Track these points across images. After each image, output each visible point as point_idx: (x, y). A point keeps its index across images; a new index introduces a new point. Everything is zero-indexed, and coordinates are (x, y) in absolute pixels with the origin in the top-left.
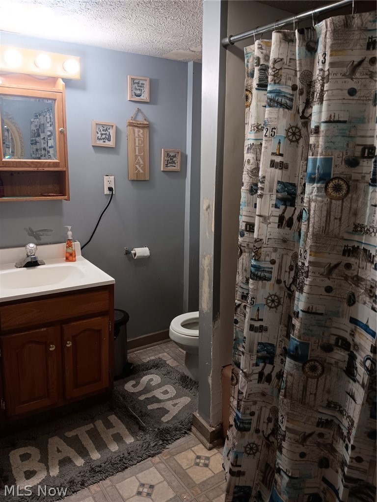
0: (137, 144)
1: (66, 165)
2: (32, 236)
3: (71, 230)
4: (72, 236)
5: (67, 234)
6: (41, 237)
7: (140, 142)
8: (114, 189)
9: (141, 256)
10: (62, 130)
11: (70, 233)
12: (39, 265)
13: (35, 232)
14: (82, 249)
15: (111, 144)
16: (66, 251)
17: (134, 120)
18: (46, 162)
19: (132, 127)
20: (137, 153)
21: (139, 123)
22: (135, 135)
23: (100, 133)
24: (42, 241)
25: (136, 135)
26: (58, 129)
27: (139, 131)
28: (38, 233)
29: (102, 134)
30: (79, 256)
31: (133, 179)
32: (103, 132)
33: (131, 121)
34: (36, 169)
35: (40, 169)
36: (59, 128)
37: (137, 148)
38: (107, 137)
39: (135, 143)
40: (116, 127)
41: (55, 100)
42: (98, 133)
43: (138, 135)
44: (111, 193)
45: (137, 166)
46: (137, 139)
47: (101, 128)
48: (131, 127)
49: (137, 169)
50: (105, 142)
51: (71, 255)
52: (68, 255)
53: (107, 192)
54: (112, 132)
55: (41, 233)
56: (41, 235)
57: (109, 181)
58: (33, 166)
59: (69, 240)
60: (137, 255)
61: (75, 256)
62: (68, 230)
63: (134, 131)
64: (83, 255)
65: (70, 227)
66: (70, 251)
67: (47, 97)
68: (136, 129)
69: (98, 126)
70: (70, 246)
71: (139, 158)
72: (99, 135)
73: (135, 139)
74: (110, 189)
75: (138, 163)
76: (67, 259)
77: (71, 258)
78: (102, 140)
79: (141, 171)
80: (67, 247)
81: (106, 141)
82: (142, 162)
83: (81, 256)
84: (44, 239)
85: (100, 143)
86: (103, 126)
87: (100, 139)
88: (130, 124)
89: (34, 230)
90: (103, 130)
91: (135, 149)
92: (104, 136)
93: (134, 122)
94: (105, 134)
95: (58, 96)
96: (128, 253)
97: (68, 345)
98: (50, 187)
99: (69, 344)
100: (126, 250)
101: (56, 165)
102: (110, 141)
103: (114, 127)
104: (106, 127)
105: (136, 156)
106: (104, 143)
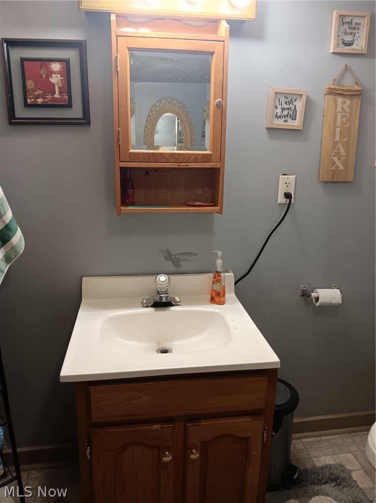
0: (339, 124)
1: (221, 159)
2: (169, 260)
3: (222, 258)
4: (223, 266)
5: (215, 262)
6: (181, 262)
7: (344, 120)
8: (293, 196)
9: (327, 303)
10: (220, 101)
11: (219, 262)
12: (173, 305)
13: (175, 255)
14: (236, 283)
15: (296, 124)
16: (212, 287)
17: (338, 84)
18: (193, 154)
19: (333, 96)
20: (337, 139)
21: (344, 88)
22: (336, 109)
23: (279, 107)
24: (182, 269)
25: (339, 109)
26: (213, 101)
27: (344, 103)
28: (177, 257)
29: (283, 109)
30: (230, 295)
31: (326, 180)
32: (285, 106)
33: (333, 87)
34: (176, 165)
35: (183, 165)
36: (215, 99)
37: (338, 130)
38: (291, 112)
39: (335, 122)
40: (307, 96)
41: (212, 54)
42: (277, 108)
43: (342, 108)
44: (288, 202)
45: (335, 159)
46: (339, 116)
47: (283, 100)
48: (331, 97)
49: (334, 163)
50: (286, 121)
51: (218, 294)
52: (214, 294)
53: (281, 199)
54: (300, 105)
55: (182, 257)
56: (182, 261)
57: (286, 183)
58: (172, 160)
59: (217, 272)
60: (320, 300)
61: (224, 295)
62: (217, 257)
63: (336, 102)
64: (236, 293)
65: (220, 253)
66: (217, 287)
67: (200, 49)
68: (340, 100)
69: (279, 96)
70: (218, 282)
71: (340, 145)
72: (279, 111)
73: (336, 116)
74: (288, 196)
75: (338, 155)
76: (213, 300)
77: (217, 299)
78: (283, 119)
79: (341, 167)
80: (213, 282)
81: (289, 120)
82: (343, 153)
83: (233, 294)
84: (185, 266)
85: (279, 123)
86: (286, 95)
87: (280, 117)
88: (331, 92)
89: (173, 253)
90: (286, 103)
91: (335, 131)
92: (285, 112)
93: (337, 87)
94: (288, 109)
95: (218, 48)
96: (306, 294)
97: (192, 456)
98: (199, 192)
99: (195, 455)
100: (303, 290)
101: (206, 158)
102: (295, 119)
103: (304, 98)
104: (290, 98)
105: (335, 143)
106: (285, 123)
